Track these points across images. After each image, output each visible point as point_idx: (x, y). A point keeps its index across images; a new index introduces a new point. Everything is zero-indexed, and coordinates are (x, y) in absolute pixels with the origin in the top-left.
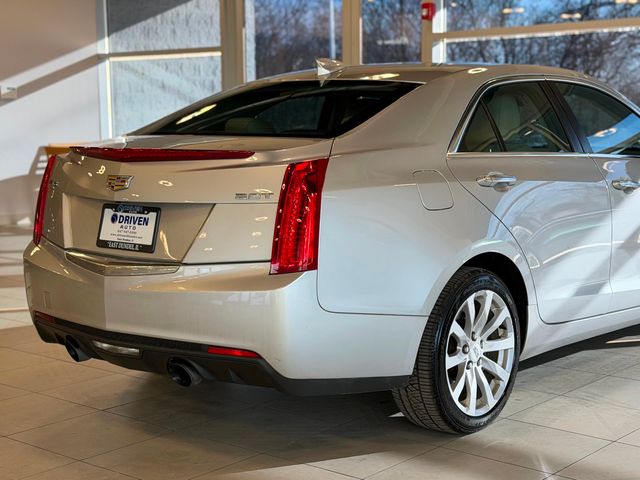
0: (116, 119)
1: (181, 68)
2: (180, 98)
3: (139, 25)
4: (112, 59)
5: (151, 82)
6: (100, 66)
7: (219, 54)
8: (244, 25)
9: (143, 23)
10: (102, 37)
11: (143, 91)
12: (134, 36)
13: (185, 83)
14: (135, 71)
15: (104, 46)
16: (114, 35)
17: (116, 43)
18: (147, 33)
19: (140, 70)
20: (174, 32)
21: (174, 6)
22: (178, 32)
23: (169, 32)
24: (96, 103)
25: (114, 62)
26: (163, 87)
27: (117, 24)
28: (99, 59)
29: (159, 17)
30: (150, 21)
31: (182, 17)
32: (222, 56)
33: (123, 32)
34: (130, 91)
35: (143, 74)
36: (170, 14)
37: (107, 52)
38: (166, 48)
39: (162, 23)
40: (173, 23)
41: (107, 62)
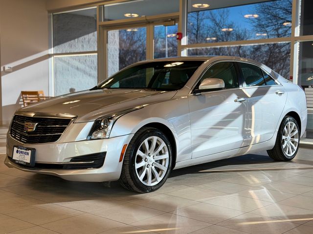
0: (56, 81)
1: (86, 61)
2: (85, 74)
3: (67, 43)
4: (55, 56)
5: (72, 66)
6: (50, 59)
7: (96, 54)
8: (107, 43)
9: (69, 42)
10: (51, 48)
11: (68, 70)
12: (65, 47)
13: (87, 68)
14: (65, 62)
15: (51, 51)
16: (56, 47)
17: (57, 50)
18: (71, 46)
19: (67, 61)
20: (83, 46)
21: (83, 35)
22: (85, 46)
23: (80, 46)
24: (47, 74)
25: (56, 58)
26: (78, 69)
27: (57, 42)
28: (49, 56)
29: (76, 40)
30: (73, 41)
31: (87, 40)
32: (98, 56)
33: (60, 45)
34: (63, 70)
35: (69, 63)
36: (81, 38)
37: (53, 53)
38: (79, 51)
39: (78, 42)
40: (82, 42)
41: (53, 57)
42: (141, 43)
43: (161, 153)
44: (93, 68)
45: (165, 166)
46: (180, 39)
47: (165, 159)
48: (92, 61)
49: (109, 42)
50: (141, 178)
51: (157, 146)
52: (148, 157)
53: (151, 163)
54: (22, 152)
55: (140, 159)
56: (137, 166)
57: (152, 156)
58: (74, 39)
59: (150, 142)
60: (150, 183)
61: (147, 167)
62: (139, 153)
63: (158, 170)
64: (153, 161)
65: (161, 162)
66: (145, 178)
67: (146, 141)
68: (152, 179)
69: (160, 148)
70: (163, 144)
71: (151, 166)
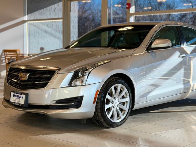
0: (29, 41)
1: (52, 25)
2: (51, 36)
3: (38, 11)
4: (28, 22)
5: (42, 30)
6: (24, 24)
8: (70, 11)
9: (40, 11)
10: (26, 15)
11: (39, 33)
12: (36, 15)
13: (53, 31)
14: (36, 26)
15: (26, 18)
16: (29, 15)
17: (30, 17)
18: (41, 14)
19: (38, 26)
20: (50, 14)
21: (50, 5)
22: (51, 14)
23: (48, 14)
24: (23, 36)
25: (29, 23)
26: (46, 32)
27: (30, 11)
28: (24, 22)
29: (45, 9)
30: (42, 10)
31: (53, 9)
32: (63, 21)
33: (33, 13)
34: (34, 32)
35: (39, 27)
36: (49, 8)
37: (27, 20)
38: (47, 18)
39: (46, 11)
40: (50, 11)
41: (27, 23)
42: (91, 11)
43: (123, 97)
44: (57, 31)
45: (126, 107)
46: (129, 8)
47: (127, 102)
48: (57, 26)
49: (72, 10)
50: (109, 116)
51: (121, 91)
52: (114, 100)
53: (116, 105)
54: (17, 96)
55: (108, 102)
56: (107, 107)
57: (117, 99)
58: (43, 8)
59: (116, 89)
60: (116, 120)
61: (114, 108)
62: (108, 97)
63: (122, 110)
64: (118, 103)
65: (123, 104)
66: (112, 116)
67: (113, 88)
68: (117, 117)
69: (123, 93)
70: (126, 90)
71: (116, 107)
